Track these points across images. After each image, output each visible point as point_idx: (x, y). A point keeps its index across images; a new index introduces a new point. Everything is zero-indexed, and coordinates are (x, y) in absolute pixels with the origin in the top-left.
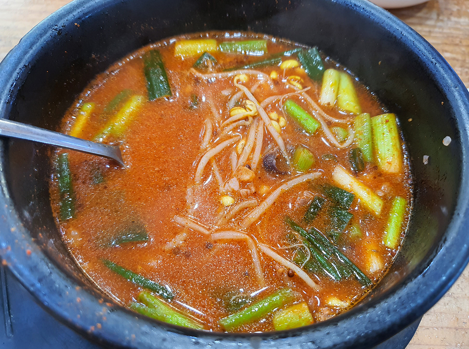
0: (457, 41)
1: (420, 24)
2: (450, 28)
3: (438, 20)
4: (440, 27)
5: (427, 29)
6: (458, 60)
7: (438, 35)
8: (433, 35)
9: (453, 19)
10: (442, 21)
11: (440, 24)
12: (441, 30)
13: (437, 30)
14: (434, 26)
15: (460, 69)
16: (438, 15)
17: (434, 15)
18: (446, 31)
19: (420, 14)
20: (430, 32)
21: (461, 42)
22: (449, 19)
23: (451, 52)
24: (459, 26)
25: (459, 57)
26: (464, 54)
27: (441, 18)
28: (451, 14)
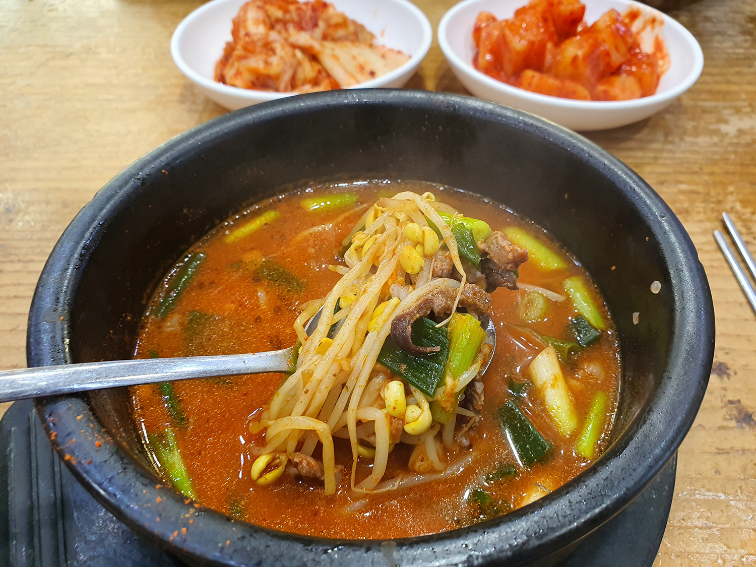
0: (696, 168)
1: (642, 149)
2: (684, 152)
3: (666, 141)
4: (670, 151)
5: (651, 155)
6: (698, 193)
7: (668, 162)
8: (660, 162)
9: (688, 139)
10: (672, 142)
11: (669, 147)
12: (670, 155)
13: (665, 155)
14: (662, 151)
15: (702, 205)
16: (666, 135)
17: (660, 136)
18: (678, 155)
19: (639, 136)
20: (656, 158)
21: (701, 169)
22: (682, 139)
23: (689, 183)
24: (696, 148)
25: (700, 189)
26: (707, 184)
27: (670, 138)
28: (685, 133)
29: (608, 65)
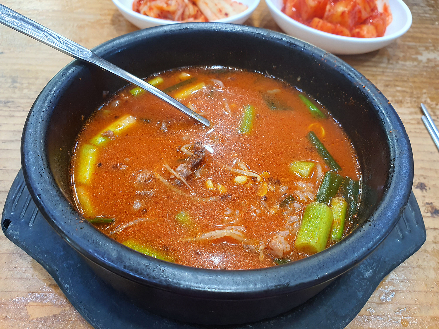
0: (405, 79)
1: (376, 67)
2: (399, 69)
3: (388, 63)
4: (391, 69)
5: (381, 70)
6: (407, 92)
7: (390, 74)
8: (386, 74)
9: (401, 62)
10: (392, 64)
11: (390, 66)
12: (391, 71)
13: (388, 70)
14: (386, 68)
15: (409, 99)
16: (389, 60)
17: (385, 60)
18: (395, 71)
19: (374, 59)
20: (383, 72)
21: (408, 79)
22: (397, 63)
23: (401, 87)
24: (405, 68)
25: (408, 90)
26: (411, 88)
27: (391, 62)
28: (398, 59)
29: (360, 18)
